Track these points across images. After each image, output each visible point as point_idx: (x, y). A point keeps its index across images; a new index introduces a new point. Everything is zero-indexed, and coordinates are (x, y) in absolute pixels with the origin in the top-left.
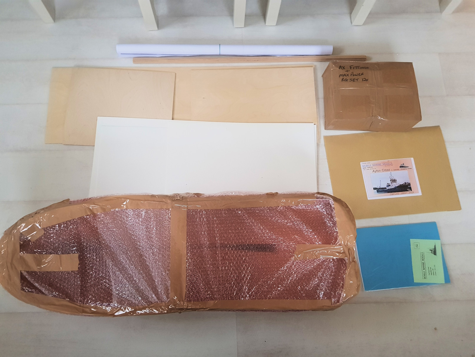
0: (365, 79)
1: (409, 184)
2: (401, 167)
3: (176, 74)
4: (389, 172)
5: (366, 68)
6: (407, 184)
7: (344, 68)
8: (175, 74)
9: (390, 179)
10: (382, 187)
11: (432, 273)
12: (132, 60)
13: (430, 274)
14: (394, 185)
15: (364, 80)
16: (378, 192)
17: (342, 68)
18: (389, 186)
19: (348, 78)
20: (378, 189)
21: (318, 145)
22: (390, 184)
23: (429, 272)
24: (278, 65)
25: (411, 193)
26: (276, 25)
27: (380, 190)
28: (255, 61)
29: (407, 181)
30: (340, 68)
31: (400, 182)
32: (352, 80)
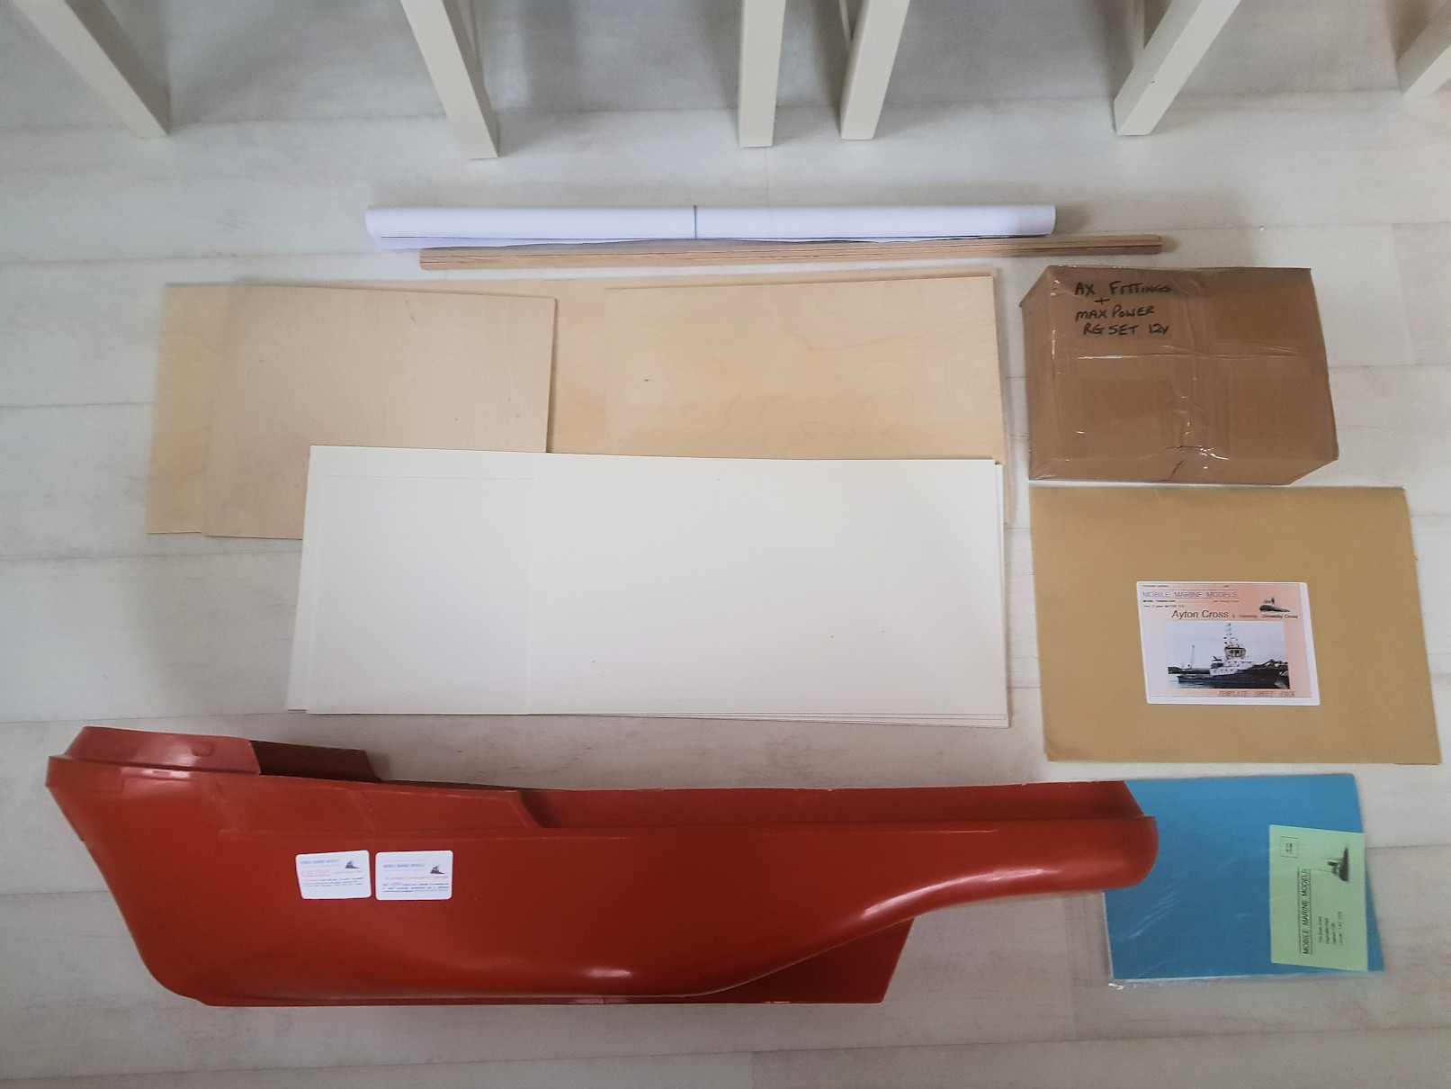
0: (1156, 328)
1: (1284, 668)
2: (1263, 608)
3: (556, 301)
4: (1223, 623)
5: (1161, 290)
6: (1277, 665)
7: (1090, 290)
8: (553, 303)
9: (1226, 645)
10: (1195, 666)
11: (1331, 937)
12: (416, 258)
13: (1324, 938)
14: (1234, 666)
15: (1156, 331)
16: (1182, 680)
17: (1086, 290)
18: (1221, 665)
19: (1104, 323)
20: (1184, 672)
21: (1008, 528)
22: (1223, 662)
23: (1320, 934)
24: (881, 269)
25: (1287, 695)
26: (877, 136)
27: (1189, 677)
28: (807, 258)
29: (1279, 655)
30: (1080, 291)
31: (1257, 656)
32: (1116, 331)
